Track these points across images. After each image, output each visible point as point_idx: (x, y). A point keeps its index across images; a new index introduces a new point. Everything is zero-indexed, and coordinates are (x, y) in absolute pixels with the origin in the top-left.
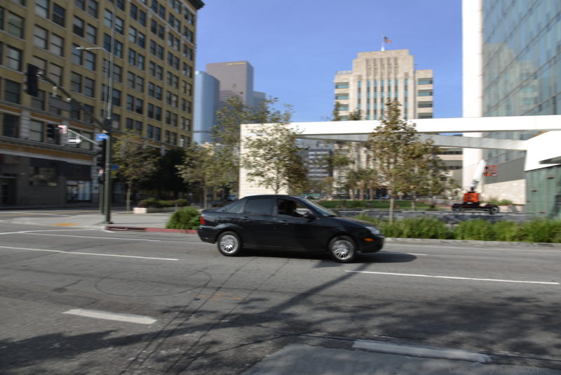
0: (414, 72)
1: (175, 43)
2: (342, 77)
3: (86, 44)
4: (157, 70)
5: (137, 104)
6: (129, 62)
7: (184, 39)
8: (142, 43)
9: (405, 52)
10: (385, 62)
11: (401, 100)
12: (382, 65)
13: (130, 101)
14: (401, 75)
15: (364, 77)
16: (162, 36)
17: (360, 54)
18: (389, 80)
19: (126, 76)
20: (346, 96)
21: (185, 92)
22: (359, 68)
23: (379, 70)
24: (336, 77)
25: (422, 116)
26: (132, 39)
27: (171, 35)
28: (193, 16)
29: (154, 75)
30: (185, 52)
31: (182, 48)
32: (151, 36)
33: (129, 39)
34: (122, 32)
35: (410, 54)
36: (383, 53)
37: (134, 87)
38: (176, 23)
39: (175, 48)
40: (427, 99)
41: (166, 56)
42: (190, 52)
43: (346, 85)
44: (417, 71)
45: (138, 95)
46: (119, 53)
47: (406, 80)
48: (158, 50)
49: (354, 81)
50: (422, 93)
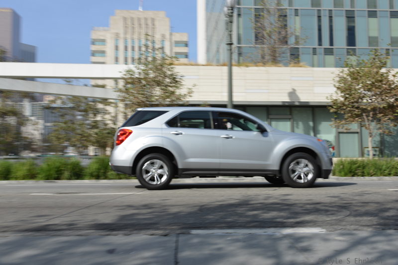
0: (171, 34)
2: (99, 33)
9: (162, 14)
10: (143, 22)
12: (140, 24)
14: (158, 36)
15: (122, 36)
17: (117, 11)
20: (103, 53)
22: (117, 25)
23: (137, 30)
24: (93, 33)
36: (140, 13)
43: (103, 42)
44: (174, 34)
47: (163, 41)
49: (111, 38)
50: (178, 55)
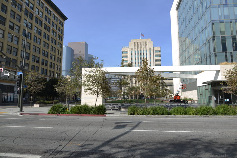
0: (153, 48)
1: (54, 33)
2: (125, 49)
3: (14, 33)
4: (46, 45)
5: (37, 59)
6: (34, 41)
7: (58, 32)
8: (40, 34)
9: (149, 40)
10: (142, 43)
11: (148, 59)
12: (141, 45)
13: (34, 58)
14: (148, 49)
15: (134, 49)
16: (49, 31)
17: (131, 40)
18: (143, 51)
19: (32, 47)
20: (127, 56)
21: (58, 54)
22: (132, 45)
23: (139, 47)
24: (122, 49)
25: (157, 65)
26: (36, 32)
27: (53, 31)
28: (62, 23)
29: (45, 47)
30: (59, 38)
31: (57, 36)
32: (44, 30)
33: (34, 31)
34: (31, 29)
35: (151, 40)
36: (141, 40)
37: (35, 52)
38: (55, 26)
39: (55, 36)
40: (159, 58)
41: (50, 39)
42: (61, 38)
43: (127, 52)
45: (37, 55)
46: (29, 37)
47: (150, 51)
48: (47, 37)
49: (129, 51)
50: (156, 56)
